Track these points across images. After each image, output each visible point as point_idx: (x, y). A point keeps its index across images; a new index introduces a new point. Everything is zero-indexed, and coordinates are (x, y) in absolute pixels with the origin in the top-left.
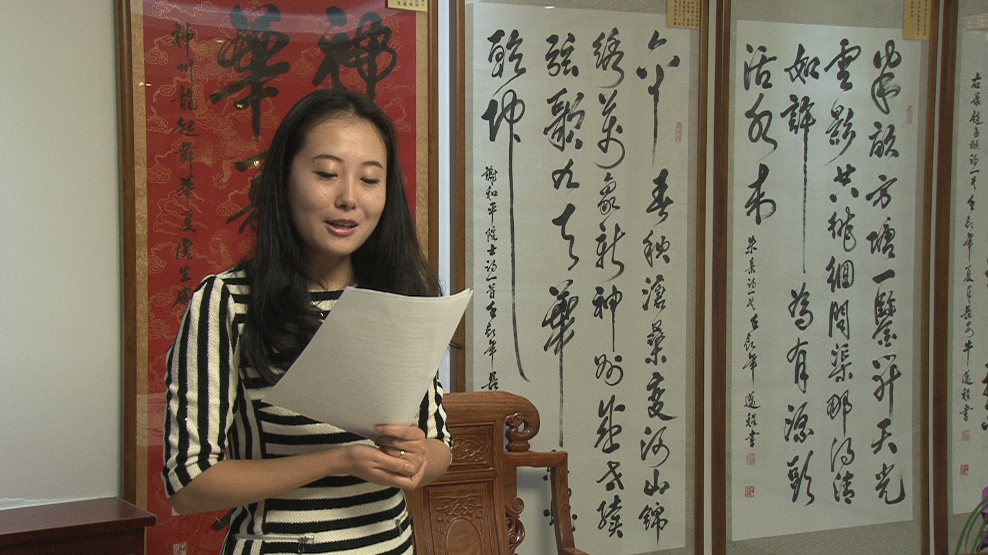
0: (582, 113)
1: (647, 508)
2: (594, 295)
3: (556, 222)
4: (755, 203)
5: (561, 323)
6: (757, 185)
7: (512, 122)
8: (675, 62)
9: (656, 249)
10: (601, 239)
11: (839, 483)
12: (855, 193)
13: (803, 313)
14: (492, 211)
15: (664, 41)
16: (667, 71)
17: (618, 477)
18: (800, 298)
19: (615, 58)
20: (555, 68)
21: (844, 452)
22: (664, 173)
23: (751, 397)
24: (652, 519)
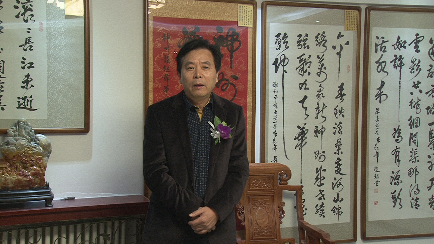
0: (310, 62)
1: (334, 207)
2: (315, 129)
3: (300, 102)
4: (379, 95)
5: (302, 139)
6: (380, 89)
7: (284, 66)
8: (348, 43)
9: (339, 112)
10: (317, 108)
11: (413, 201)
12: (421, 91)
13: (398, 137)
14: (275, 98)
15: (343, 36)
16: (345, 47)
17: (323, 195)
18: (397, 131)
19: (324, 42)
20: (300, 47)
21: (415, 189)
22: (343, 84)
23: (376, 168)
24: (336, 211)
